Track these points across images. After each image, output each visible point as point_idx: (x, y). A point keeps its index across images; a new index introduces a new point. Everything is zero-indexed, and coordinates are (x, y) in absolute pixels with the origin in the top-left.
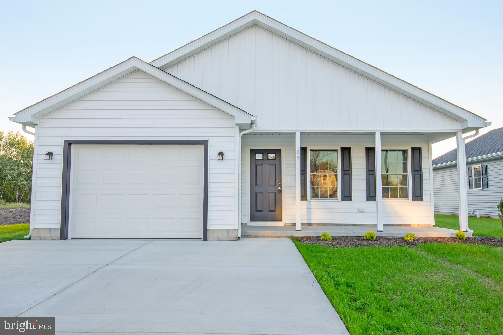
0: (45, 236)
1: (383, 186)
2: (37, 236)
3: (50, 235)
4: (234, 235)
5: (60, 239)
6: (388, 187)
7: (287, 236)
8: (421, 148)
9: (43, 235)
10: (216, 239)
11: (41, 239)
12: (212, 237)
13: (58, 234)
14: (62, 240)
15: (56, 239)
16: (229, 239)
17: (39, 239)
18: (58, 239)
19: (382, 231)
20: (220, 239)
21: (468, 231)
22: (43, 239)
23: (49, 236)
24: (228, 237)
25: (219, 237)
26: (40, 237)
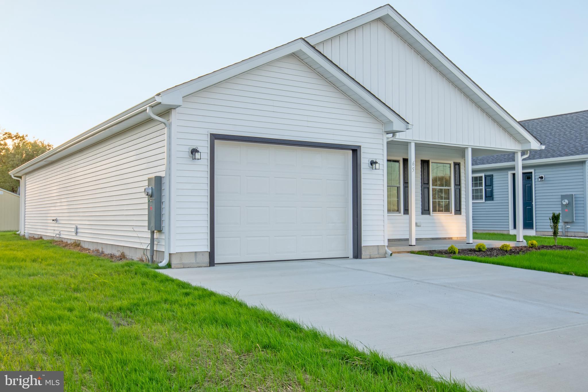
0: (190, 262)
1: (433, 200)
2: (179, 263)
3: (196, 261)
4: (382, 251)
5: (209, 266)
6: (438, 201)
7: (406, 252)
8: (460, 163)
9: (186, 261)
10: (368, 257)
11: (185, 267)
12: (365, 254)
13: (207, 259)
14: (211, 266)
15: (204, 265)
16: (379, 256)
17: (183, 267)
18: (206, 266)
19: (472, 243)
20: (372, 257)
21: (523, 241)
22: (188, 267)
23: (194, 261)
24: (378, 254)
25: (370, 255)
26: (183, 264)
